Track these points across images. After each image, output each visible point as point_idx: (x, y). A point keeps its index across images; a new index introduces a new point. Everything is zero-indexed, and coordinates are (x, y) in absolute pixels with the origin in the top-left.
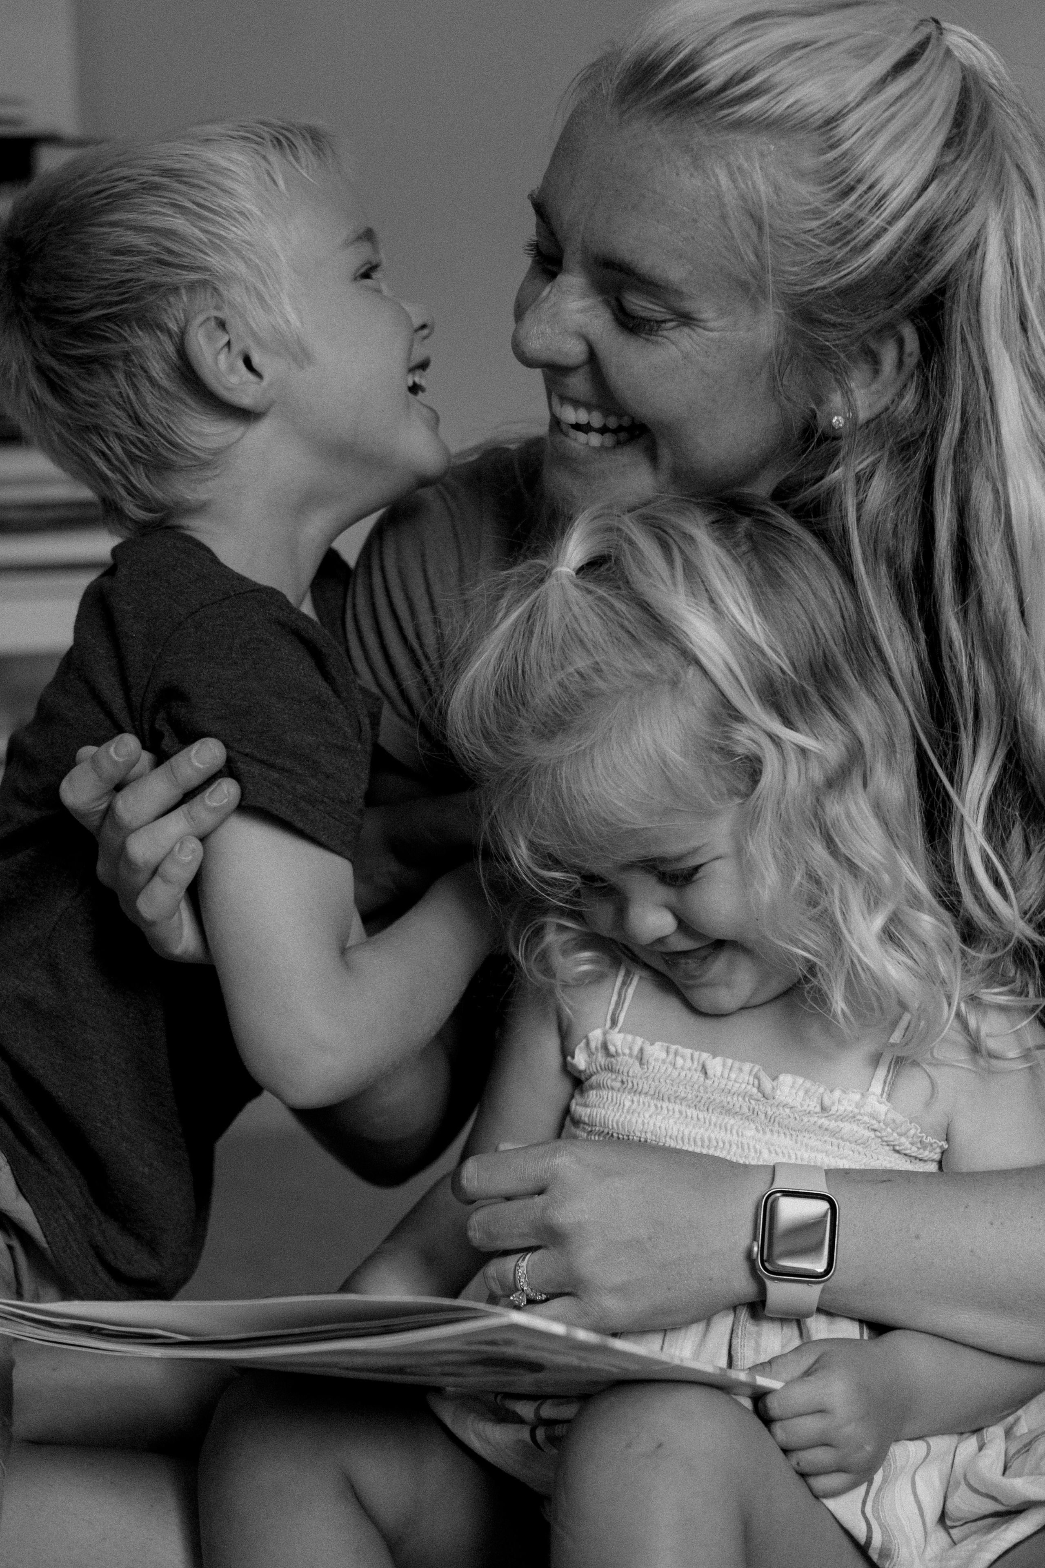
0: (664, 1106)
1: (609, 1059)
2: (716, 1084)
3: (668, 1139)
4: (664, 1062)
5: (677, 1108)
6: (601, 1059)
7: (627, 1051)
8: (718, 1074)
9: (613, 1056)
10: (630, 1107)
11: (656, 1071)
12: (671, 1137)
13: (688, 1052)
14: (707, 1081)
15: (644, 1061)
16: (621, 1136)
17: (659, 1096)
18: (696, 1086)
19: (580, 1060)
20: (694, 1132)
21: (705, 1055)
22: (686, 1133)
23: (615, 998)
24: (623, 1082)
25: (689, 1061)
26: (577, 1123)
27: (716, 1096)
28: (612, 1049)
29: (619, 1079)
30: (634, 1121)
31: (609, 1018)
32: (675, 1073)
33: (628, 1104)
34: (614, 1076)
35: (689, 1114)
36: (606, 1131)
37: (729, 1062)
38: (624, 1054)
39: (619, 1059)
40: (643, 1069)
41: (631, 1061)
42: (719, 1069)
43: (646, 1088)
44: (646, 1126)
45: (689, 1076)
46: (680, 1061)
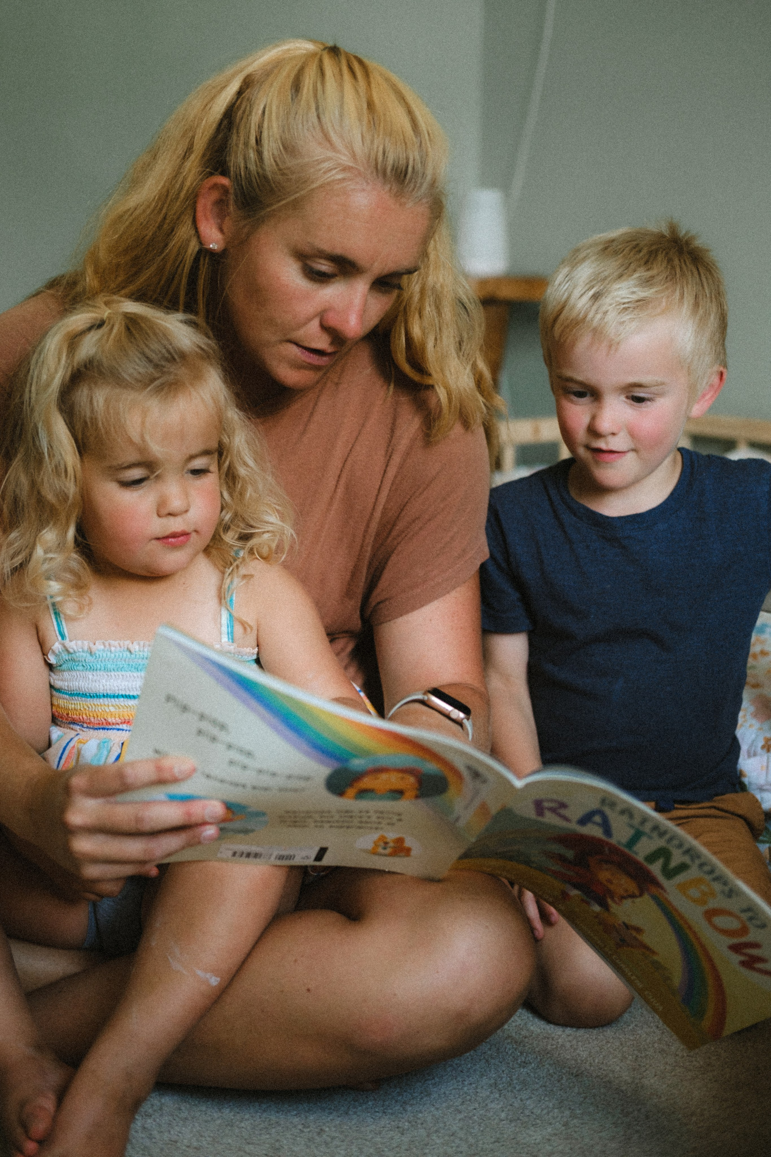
0: (112, 674)
1: (70, 655)
2: (138, 656)
3: (120, 691)
4: (103, 650)
5: (120, 673)
6: (65, 656)
7: (81, 650)
8: (137, 649)
9: (72, 654)
10: (92, 679)
11: (101, 657)
12: (121, 690)
13: (116, 643)
14: (132, 656)
15: (93, 653)
16: (92, 695)
17: (106, 670)
18: (127, 660)
19: (52, 660)
20: (134, 684)
21: (127, 642)
22: (130, 685)
23: (55, 623)
24: (83, 666)
25: (119, 648)
26: (59, 690)
27: (140, 661)
28: (71, 651)
29: (80, 664)
30: (97, 686)
31: (58, 634)
32: (113, 655)
33: (91, 677)
34: (77, 664)
35: (128, 675)
36: (81, 693)
37: (142, 643)
38: (79, 652)
39: (77, 654)
40: (93, 657)
41: (84, 655)
42: (137, 647)
43: (99, 667)
44: (105, 687)
45: (121, 655)
46: (113, 649)
